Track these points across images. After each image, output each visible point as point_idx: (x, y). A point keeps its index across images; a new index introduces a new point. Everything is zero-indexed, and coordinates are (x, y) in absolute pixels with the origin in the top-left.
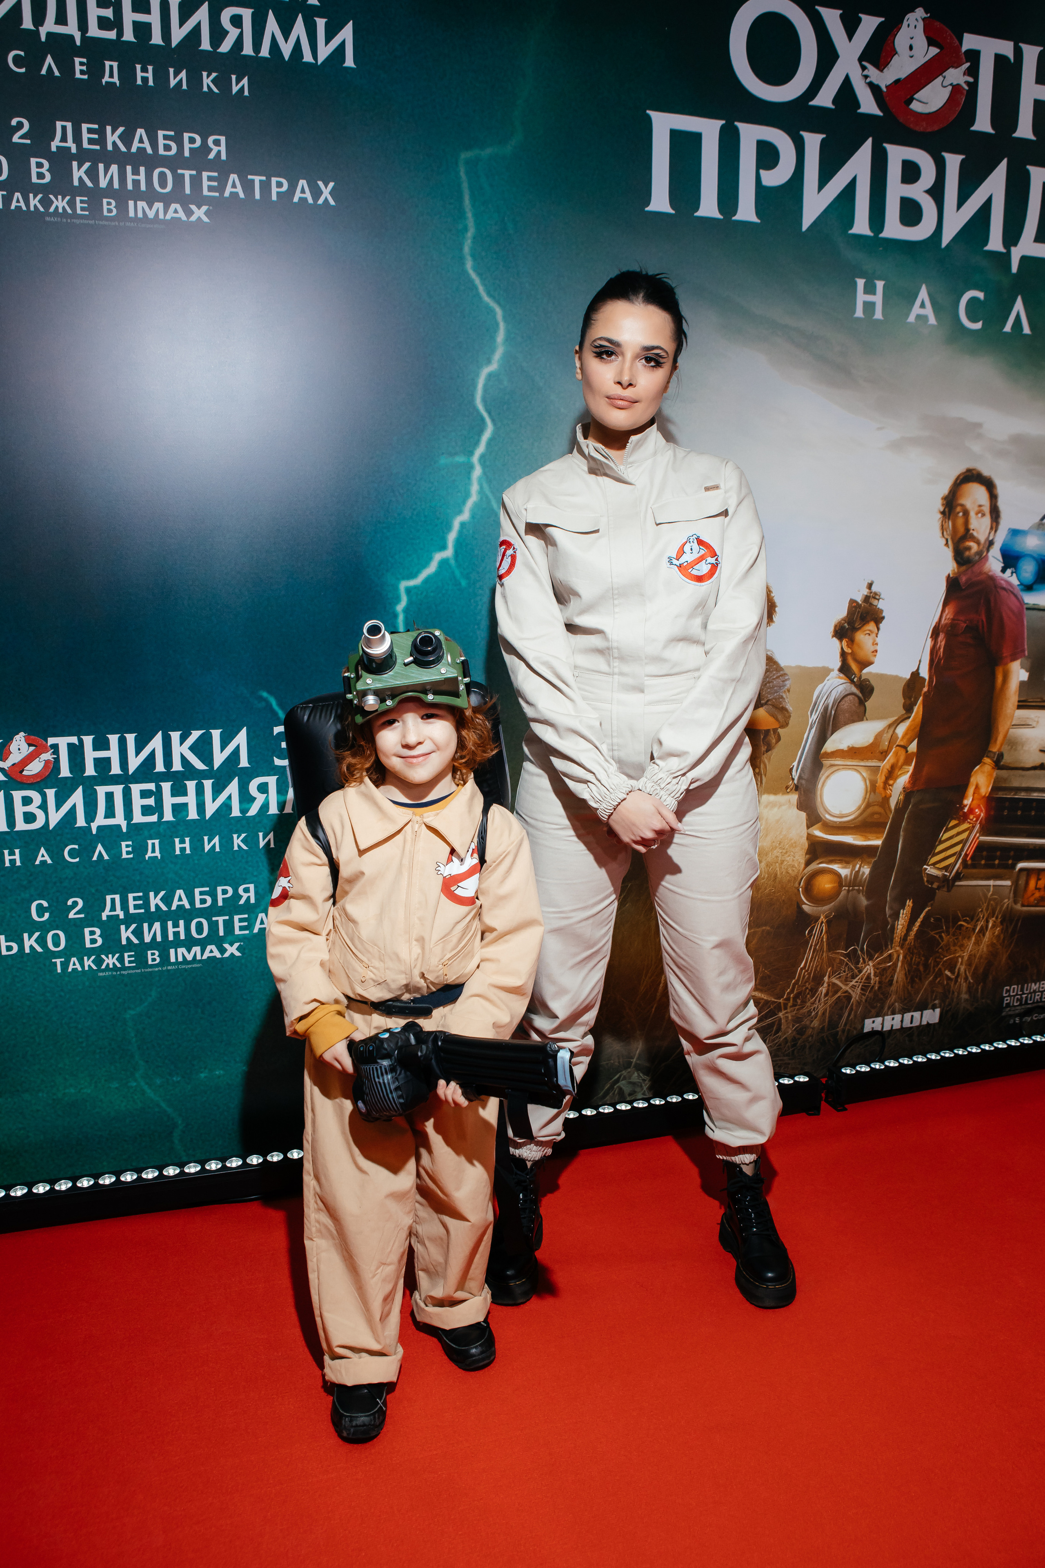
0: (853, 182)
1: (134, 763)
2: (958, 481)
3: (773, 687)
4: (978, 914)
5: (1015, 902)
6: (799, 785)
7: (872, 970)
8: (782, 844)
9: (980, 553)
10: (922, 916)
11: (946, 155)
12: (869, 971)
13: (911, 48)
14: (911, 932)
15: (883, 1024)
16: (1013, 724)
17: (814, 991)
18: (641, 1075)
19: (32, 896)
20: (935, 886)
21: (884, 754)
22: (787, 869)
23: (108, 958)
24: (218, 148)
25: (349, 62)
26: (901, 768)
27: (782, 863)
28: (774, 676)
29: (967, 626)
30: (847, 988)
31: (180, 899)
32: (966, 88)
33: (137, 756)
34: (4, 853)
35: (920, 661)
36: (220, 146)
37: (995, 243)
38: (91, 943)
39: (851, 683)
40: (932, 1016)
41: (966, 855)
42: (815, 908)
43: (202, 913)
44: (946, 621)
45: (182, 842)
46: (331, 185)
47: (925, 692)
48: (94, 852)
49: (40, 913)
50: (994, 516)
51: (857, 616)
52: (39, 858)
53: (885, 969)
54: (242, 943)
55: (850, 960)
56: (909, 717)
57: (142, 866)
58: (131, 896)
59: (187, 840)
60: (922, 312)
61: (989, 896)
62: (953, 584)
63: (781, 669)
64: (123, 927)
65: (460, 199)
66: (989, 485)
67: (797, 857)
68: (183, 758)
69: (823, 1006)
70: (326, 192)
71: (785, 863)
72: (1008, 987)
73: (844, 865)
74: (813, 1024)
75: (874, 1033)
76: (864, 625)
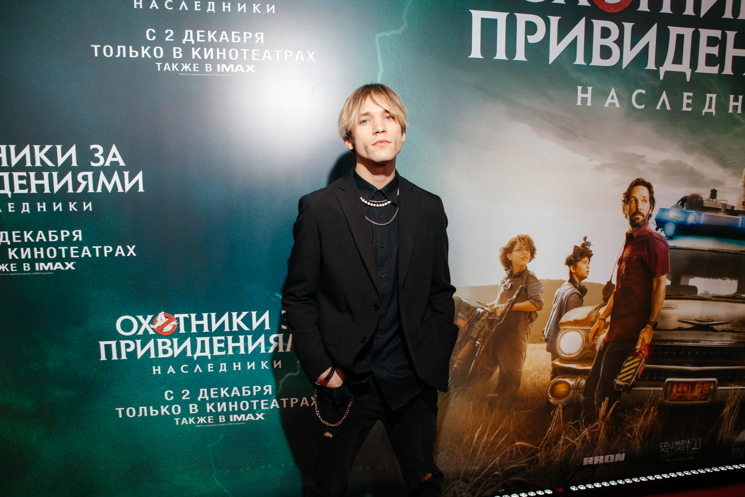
0: (575, 40)
1: (215, 327)
2: (632, 185)
3: (534, 290)
4: (645, 405)
5: (666, 399)
6: (548, 339)
7: (587, 432)
8: (539, 368)
9: (644, 221)
10: (614, 405)
11: (624, 23)
12: (585, 433)
14: (608, 414)
15: (593, 461)
16: (662, 307)
17: (556, 443)
18: (465, 483)
19: (165, 388)
20: (621, 390)
21: (593, 323)
22: (541, 381)
23: (200, 418)
24: (260, 38)
26: (602, 330)
27: (538, 378)
28: (534, 285)
29: (637, 258)
30: (574, 442)
31: (235, 392)
33: (216, 323)
34: (153, 368)
35: (612, 276)
36: (261, 37)
37: (651, 65)
38: (193, 411)
39: (575, 288)
40: (620, 457)
41: (638, 374)
42: (556, 401)
43: (246, 398)
44: (626, 256)
45: (237, 364)
46: (313, 52)
47: (615, 292)
48: (195, 368)
49: (169, 397)
50: (651, 202)
51: (578, 254)
52: (169, 371)
53: (594, 432)
54: (265, 413)
55: (575, 427)
56: (606, 305)
57: (217, 375)
58: (212, 390)
59: (239, 363)
60: (612, 101)
61: (651, 396)
62: (629, 237)
63: (538, 281)
64: (208, 404)
65: (376, 56)
66: (649, 186)
67: (546, 375)
68: (238, 325)
69: (561, 451)
70: (311, 56)
71: (540, 378)
72: (663, 443)
73: (572, 379)
74: (555, 460)
75: (589, 466)
76: (582, 258)
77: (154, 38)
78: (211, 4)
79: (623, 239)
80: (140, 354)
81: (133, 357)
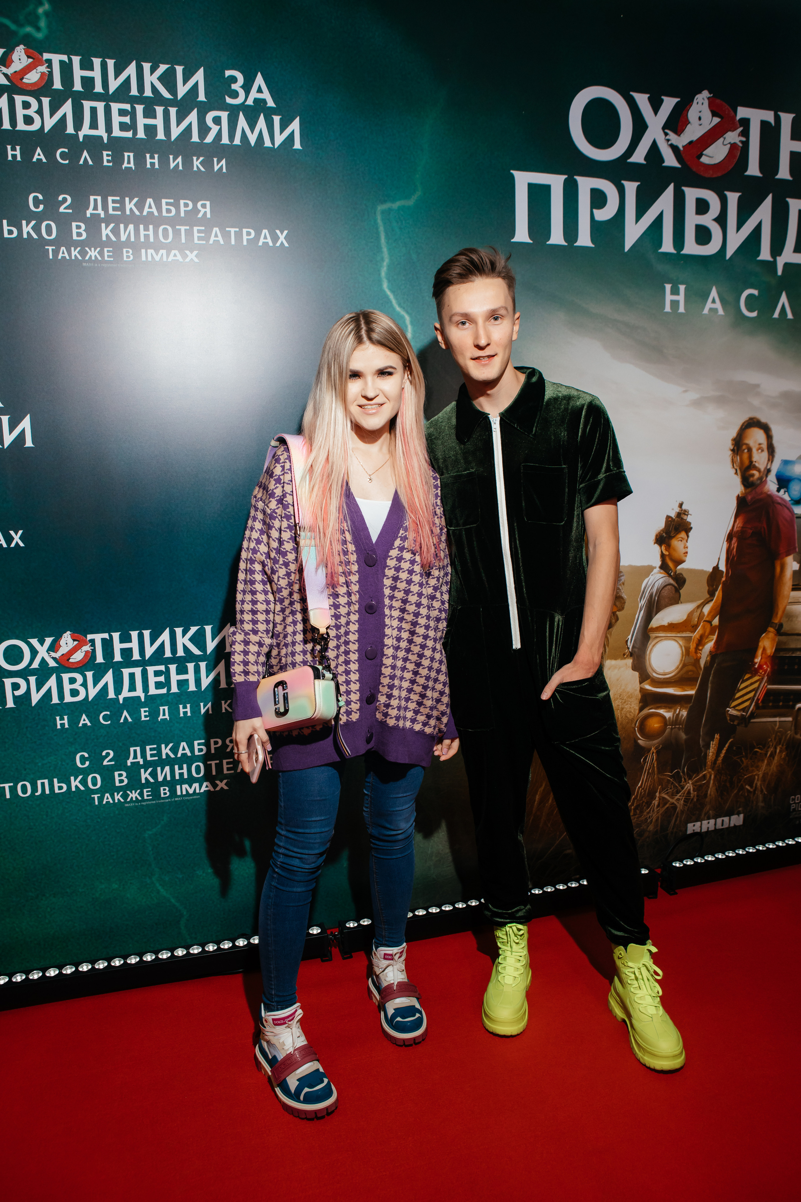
0: (661, 215)
1: (149, 651)
2: (743, 427)
4: (769, 743)
6: (633, 653)
7: (691, 787)
8: (622, 696)
9: (760, 479)
11: (728, 194)
12: (689, 788)
13: (700, 119)
14: (719, 758)
15: (701, 827)
16: (789, 602)
17: (649, 804)
19: (76, 749)
21: (695, 627)
22: (625, 714)
23: (132, 793)
24: (205, 210)
25: (297, 145)
26: (707, 637)
27: (622, 710)
29: (753, 532)
30: (673, 801)
31: (184, 749)
32: (740, 145)
33: (151, 646)
34: (56, 719)
35: (719, 559)
36: (205, 208)
37: (765, 254)
38: (120, 783)
39: (669, 577)
40: (737, 820)
41: (758, 699)
42: (648, 742)
43: (199, 758)
44: (738, 529)
45: (185, 707)
46: (286, 232)
47: (724, 581)
48: (121, 716)
49: (83, 763)
50: (770, 451)
51: (672, 528)
52: (82, 722)
53: (701, 786)
54: (229, 780)
55: (675, 780)
56: (712, 600)
57: (156, 725)
58: (148, 748)
59: (188, 706)
60: (713, 306)
61: (777, 729)
62: (741, 501)
64: (142, 771)
65: (378, 238)
66: (766, 429)
67: (633, 705)
68: (185, 647)
69: (656, 814)
70: (282, 237)
71: (625, 709)
72: (793, 797)
73: (668, 710)
74: (649, 828)
75: (695, 834)
76: (677, 534)
77: (42, 207)
78: (129, 157)
79: (733, 505)
80: (35, 698)
81: (25, 703)
